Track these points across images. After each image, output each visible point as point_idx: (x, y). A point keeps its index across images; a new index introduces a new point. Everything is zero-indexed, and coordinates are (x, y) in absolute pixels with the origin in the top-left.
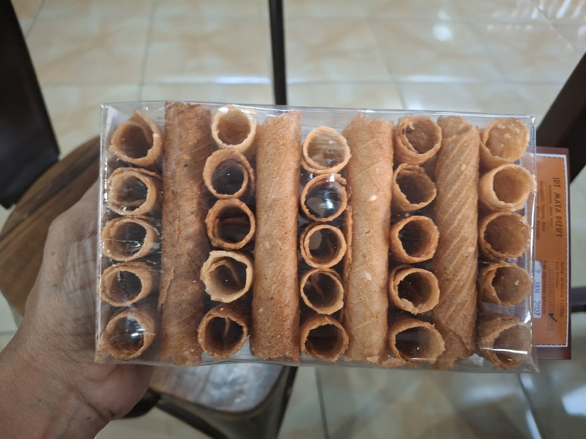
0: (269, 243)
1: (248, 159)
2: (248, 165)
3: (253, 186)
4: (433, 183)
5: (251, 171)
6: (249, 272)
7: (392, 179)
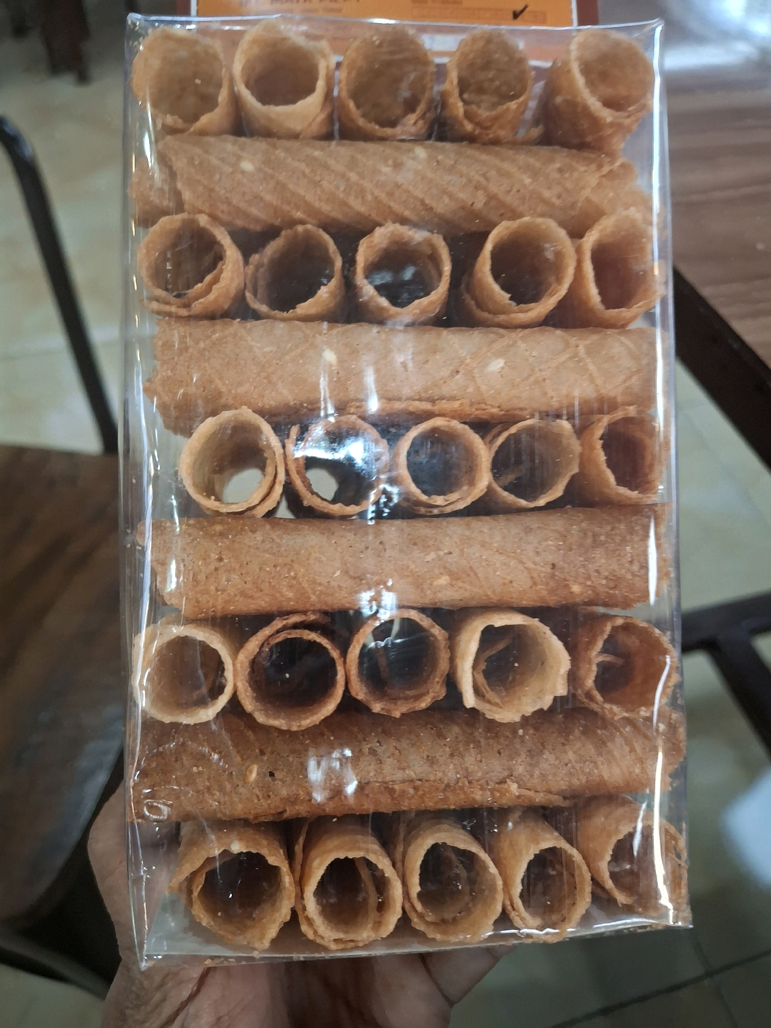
0: (438, 577)
1: (254, 632)
2: (267, 631)
3: (312, 617)
4: (283, 233)
5: (278, 624)
6: (499, 620)
7: (283, 320)
